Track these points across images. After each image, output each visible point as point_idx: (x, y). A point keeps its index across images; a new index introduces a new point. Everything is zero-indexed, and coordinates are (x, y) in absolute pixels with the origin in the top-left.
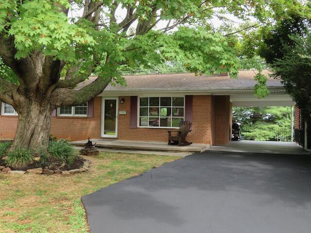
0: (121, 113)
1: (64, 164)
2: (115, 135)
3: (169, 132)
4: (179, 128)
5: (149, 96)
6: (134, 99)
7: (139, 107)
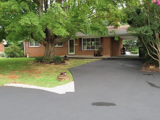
0: (76, 45)
1: (60, 62)
2: (74, 53)
3: (94, 51)
4: (98, 50)
5: (86, 38)
6: (80, 39)
7: (82, 42)
